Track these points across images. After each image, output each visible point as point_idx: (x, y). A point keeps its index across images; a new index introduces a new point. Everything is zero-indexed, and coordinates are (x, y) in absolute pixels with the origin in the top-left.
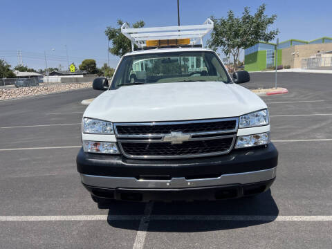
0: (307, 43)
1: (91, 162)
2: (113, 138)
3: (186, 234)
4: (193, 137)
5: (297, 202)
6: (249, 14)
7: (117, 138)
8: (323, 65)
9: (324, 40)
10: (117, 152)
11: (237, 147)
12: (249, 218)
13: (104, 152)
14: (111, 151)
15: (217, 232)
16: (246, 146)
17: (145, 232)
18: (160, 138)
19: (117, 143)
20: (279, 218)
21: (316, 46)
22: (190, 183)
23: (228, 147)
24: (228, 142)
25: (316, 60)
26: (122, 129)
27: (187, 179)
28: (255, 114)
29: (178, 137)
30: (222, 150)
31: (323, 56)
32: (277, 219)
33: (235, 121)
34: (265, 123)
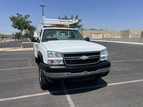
0: (87, 30)
2: (62, 59)
3: (83, 93)
4: (89, 57)
7: (63, 59)
8: (93, 38)
9: (92, 29)
10: (63, 64)
11: (100, 61)
12: (100, 86)
14: (61, 64)
16: (103, 60)
18: (79, 58)
21: (90, 31)
22: (89, 73)
25: (90, 36)
27: (88, 72)
28: (103, 50)
29: (84, 57)
30: (97, 62)
31: (93, 35)
33: (100, 52)
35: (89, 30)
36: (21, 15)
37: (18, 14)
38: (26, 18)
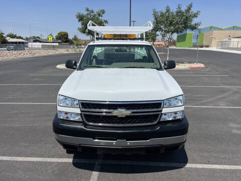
0: (222, 30)
1: (63, 126)
2: (78, 111)
3: (125, 175)
4: (133, 113)
5: (201, 154)
6: (181, 9)
7: (81, 111)
8: (231, 46)
9: (234, 28)
10: (81, 120)
11: (162, 120)
13: (72, 119)
15: (145, 174)
16: (168, 119)
17: (98, 172)
19: (81, 114)
20: (188, 165)
21: (228, 32)
22: (129, 143)
23: (156, 120)
24: (156, 117)
26: (85, 105)
30: (152, 122)
31: (233, 40)
32: (186, 166)
33: (161, 103)
34: (181, 104)
35: (226, 29)
36: (93, 12)
37: (88, 10)
38: (99, 15)
